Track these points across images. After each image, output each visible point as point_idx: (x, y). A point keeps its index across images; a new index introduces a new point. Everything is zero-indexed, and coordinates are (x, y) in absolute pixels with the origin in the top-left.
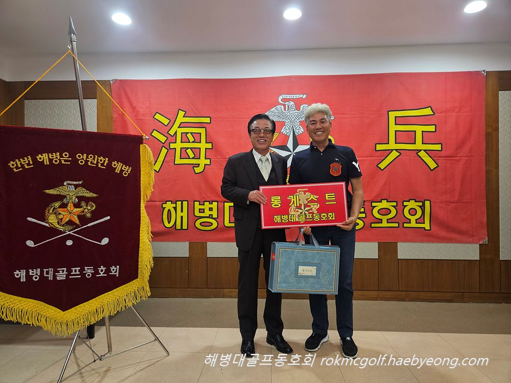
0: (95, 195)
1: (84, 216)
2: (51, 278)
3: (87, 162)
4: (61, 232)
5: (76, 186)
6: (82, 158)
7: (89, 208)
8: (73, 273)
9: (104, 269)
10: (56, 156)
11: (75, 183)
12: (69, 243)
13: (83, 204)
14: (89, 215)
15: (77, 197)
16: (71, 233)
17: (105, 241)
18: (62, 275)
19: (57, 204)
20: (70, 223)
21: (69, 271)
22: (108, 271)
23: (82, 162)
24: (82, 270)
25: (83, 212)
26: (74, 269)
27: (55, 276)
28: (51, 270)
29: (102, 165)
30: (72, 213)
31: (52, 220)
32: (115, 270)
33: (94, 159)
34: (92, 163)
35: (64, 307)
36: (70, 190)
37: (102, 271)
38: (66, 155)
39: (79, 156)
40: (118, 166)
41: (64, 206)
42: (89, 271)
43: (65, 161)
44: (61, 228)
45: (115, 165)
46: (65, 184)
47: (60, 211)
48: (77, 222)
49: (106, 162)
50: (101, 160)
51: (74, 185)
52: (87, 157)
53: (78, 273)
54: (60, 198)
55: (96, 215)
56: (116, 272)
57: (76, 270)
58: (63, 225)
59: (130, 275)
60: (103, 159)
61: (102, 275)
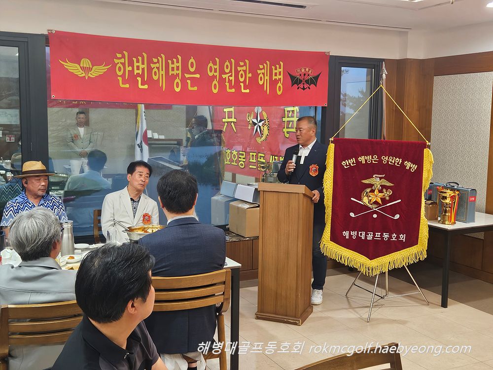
0: (392, 185)
1: (385, 198)
2: (363, 238)
3: (388, 161)
4: (370, 209)
5: (381, 178)
6: (385, 159)
7: (388, 193)
8: (377, 236)
9: (395, 235)
10: (369, 158)
11: (380, 176)
12: (375, 216)
13: (384, 190)
14: (387, 198)
15: (381, 186)
16: (376, 209)
17: (397, 217)
18: (370, 237)
19: (368, 190)
20: (376, 203)
21: (374, 235)
22: (398, 237)
23: (385, 162)
24: (382, 235)
25: (384, 196)
26: (377, 233)
27: (366, 237)
28: (364, 234)
29: (398, 164)
30: (377, 197)
31: (365, 200)
32: (403, 237)
33: (393, 159)
34: (391, 162)
35: (371, 258)
36: (377, 181)
37: (394, 236)
38: (375, 157)
39: (384, 158)
40: (408, 164)
41: (373, 191)
42: (386, 236)
43: (375, 161)
44: (370, 206)
45: (406, 164)
46: (374, 176)
47: (370, 194)
48: (381, 203)
49: (401, 161)
50: (397, 161)
51: (379, 177)
52: (388, 159)
53: (379, 236)
54: (371, 185)
55: (392, 198)
56: (403, 238)
57: (378, 235)
58: (371, 204)
59: (412, 241)
60: (398, 160)
61: (394, 239)
